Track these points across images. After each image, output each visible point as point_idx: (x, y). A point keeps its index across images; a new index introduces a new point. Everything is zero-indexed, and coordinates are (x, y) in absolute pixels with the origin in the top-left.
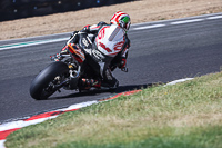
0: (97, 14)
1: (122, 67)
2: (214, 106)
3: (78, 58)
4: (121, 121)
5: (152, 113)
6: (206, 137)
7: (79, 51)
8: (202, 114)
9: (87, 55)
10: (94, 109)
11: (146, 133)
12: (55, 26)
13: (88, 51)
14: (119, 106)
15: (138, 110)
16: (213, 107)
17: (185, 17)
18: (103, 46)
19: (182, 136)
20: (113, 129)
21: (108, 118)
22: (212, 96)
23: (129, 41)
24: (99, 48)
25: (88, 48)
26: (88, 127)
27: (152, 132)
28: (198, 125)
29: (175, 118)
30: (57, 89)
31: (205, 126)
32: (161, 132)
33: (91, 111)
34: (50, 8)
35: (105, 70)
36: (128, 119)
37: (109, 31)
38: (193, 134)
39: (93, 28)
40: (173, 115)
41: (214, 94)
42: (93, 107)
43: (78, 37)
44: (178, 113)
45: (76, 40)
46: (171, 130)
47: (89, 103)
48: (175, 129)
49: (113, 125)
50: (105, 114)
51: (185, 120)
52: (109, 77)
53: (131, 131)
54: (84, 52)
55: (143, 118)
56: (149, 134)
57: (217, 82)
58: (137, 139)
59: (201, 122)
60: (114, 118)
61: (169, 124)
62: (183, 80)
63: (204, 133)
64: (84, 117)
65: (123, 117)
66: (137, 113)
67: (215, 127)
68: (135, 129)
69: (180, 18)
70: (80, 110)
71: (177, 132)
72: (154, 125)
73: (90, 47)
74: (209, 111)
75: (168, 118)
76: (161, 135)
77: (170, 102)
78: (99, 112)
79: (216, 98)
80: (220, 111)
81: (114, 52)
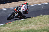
0: (4, 5)
2: (30, 25)
4: (9, 28)
5: (16, 27)
7: (17, 10)
8: (27, 27)
9: (19, 11)
11: (15, 31)
13: (19, 10)
14: (9, 25)
15: (13, 26)
20: (7, 30)
26: (2, 30)
28: (26, 29)
29: (21, 28)
30: (13, 18)
32: (18, 31)
35: (23, 14)
36: (11, 28)
37: (24, 6)
39: (21, 5)
40: (21, 27)
41: (30, 22)
44: (22, 26)
45: (17, 8)
46: (20, 30)
48: (21, 30)
49: (7, 29)
50: (6, 27)
51: (23, 28)
54: (18, 10)
55: (14, 28)
56: (16, 31)
57: (30, 20)
59: (27, 29)
60: (8, 28)
61: (20, 29)
62: (23, 19)
63: (28, 31)
64: (1, 27)
65: (10, 27)
66: (13, 27)
67: (30, 30)
68: (12, 30)
71: (22, 31)
72: (17, 29)
74: (29, 26)
75: (20, 28)
77: (20, 24)
78: (4, 26)
79: (30, 23)
80: (31, 26)
81: (25, 10)
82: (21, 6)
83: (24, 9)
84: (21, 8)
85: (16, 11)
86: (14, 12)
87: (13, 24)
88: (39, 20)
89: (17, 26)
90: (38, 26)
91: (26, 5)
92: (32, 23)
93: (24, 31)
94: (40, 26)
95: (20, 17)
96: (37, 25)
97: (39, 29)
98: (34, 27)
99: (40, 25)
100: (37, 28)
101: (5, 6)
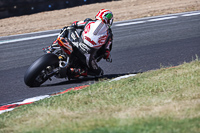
0: (49, 17)
1: (106, 58)
2: (155, 100)
3: (66, 50)
4: (71, 113)
5: (98, 106)
6: (147, 128)
8: (144, 107)
9: (74, 48)
10: (46, 102)
11: (93, 123)
12: (11, 28)
14: (69, 100)
15: (86, 103)
16: (153, 100)
17: (128, 19)
18: (88, 39)
19: (126, 127)
20: (63, 121)
21: (59, 110)
22: (153, 91)
23: (112, 35)
24: (85, 41)
25: (75, 41)
26: (41, 119)
27: (99, 123)
28: (140, 116)
29: (120, 110)
31: (147, 118)
32: (107, 123)
33: (44, 104)
34: (6, 12)
35: (90, 61)
36: (77, 112)
37: (94, 26)
38: (136, 125)
39: (80, 23)
40: (117, 108)
41: (155, 88)
42: (46, 100)
43: (67, 31)
44: (122, 105)
45: (66, 35)
46: (116, 121)
47: (41, 98)
48: (119, 120)
49: (63, 117)
50: (57, 107)
51: (129, 112)
52: (94, 67)
53: (80, 122)
54: (72, 45)
55: (90, 111)
56: (96, 125)
57: (157, 78)
58: (85, 129)
59: (143, 114)
60: (65, 110)
61: (114, 116)
62: (126, 76)
63: (146, 124)
64: (37, 109)
65: (72, 110)
66: (85, 106)
67: (155, 119)
68: (84, 120)
69: (123, 20)
70: (34, 103)
71: (121, 123)
72: (101, 117)
73: (77, 40)
74: (150, 104)
75: (113, 111)
76: (107, 126)
77: (114, 96)
78: (51, 105)
79: (156, 92)
80: (160, 103)
81: (98, 44)
82: (82, 28)
83: (95, 39)
84: (84, 35)
85: (62, 46)
86: (54, 52)
87: (85, 93)
88: (192, 78)
89: (103, 102)
90: (188, 102)
91: (104, 21)
92: (165, 93)
93: (129, 124)
94: (195, 102)
95: (78, 73)
96: (182, 98)
97: (191, 117)
98: (171, 107)
99: (194, 98)
100: (185, 113)
101: (54, 21)
